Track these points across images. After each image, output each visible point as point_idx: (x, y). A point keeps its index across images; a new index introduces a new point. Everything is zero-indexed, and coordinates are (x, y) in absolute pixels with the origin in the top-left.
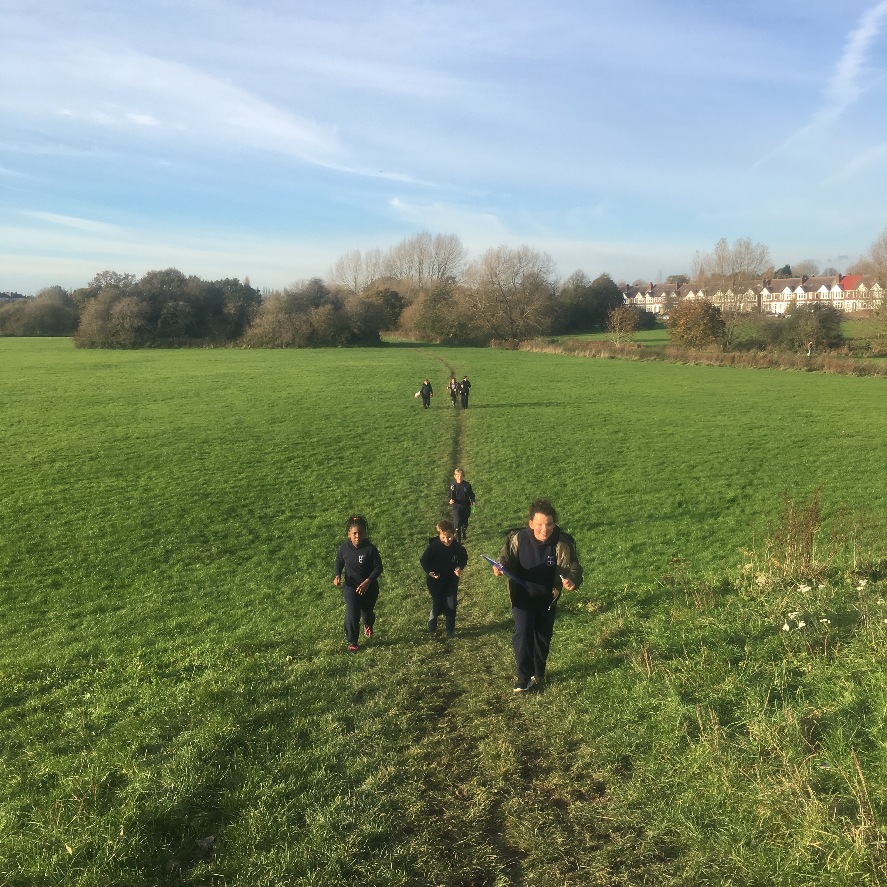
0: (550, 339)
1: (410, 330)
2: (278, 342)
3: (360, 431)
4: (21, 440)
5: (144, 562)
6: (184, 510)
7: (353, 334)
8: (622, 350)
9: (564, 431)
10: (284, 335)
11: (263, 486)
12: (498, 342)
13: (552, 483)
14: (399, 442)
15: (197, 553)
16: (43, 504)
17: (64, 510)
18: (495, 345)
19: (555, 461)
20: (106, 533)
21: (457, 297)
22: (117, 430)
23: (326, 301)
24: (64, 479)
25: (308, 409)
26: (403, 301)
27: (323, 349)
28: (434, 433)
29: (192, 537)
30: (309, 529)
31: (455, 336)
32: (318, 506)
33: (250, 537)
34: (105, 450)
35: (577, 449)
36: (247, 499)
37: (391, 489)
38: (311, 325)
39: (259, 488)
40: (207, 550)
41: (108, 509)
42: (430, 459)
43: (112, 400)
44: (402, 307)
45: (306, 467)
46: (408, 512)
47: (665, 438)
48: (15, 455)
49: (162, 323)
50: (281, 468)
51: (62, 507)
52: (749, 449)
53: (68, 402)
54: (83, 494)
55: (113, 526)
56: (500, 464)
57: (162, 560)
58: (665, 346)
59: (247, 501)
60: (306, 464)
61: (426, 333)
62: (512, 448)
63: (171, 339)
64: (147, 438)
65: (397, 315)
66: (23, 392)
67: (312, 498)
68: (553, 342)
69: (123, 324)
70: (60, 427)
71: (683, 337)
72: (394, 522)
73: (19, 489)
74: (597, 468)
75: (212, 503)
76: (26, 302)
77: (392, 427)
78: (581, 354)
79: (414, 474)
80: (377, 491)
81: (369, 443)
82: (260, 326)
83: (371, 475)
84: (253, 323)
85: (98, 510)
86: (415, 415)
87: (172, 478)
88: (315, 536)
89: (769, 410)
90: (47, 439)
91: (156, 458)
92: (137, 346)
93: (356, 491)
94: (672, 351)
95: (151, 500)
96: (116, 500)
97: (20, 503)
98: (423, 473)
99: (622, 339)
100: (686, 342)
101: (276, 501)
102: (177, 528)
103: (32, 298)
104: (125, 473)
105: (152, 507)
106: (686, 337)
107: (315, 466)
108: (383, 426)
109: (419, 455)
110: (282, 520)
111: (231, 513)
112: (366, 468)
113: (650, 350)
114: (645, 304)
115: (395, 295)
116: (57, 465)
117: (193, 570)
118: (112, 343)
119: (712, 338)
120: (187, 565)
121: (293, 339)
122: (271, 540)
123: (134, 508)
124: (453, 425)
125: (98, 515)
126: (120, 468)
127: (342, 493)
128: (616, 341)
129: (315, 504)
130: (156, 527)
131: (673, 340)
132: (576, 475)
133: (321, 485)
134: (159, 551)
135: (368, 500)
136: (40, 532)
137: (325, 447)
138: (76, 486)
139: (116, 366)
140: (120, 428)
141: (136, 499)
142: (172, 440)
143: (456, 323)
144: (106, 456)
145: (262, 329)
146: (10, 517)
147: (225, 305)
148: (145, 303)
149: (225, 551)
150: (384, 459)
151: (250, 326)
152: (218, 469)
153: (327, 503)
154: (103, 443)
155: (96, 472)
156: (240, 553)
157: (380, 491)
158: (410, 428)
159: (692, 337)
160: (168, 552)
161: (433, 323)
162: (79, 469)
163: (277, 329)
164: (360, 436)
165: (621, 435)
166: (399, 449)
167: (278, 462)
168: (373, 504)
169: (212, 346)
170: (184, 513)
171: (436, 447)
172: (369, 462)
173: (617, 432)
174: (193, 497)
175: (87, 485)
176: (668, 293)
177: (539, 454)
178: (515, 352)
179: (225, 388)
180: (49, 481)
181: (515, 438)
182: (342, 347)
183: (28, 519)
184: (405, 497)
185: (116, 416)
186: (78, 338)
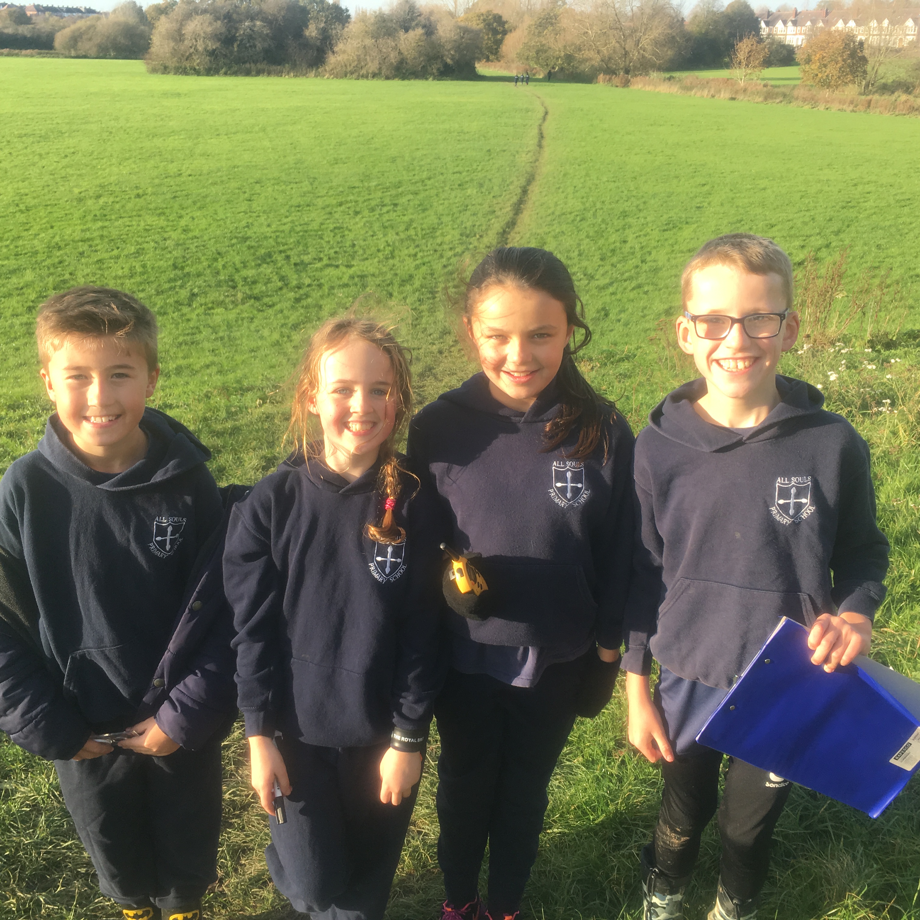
0: (667, 75)
1: (513, 61)
2: (364, 71)
3: (425, 175)
4: (71, 172)
5: (166, 304)
6: (219, 254)
7: (446, 65)
8: (745, 90)
9: (646, 182)
10: (370, 64)
11: (306, 231)
12: (608, 77)
13: (612, 240)
14: (463, 189)
15: (222, 298)
16: (79, 241)
17: (99, 247)
18: (604, 81)
19: (625, 214)
20: (136, 273)
21: (565, 23)
22: (171, 166)
23: (417, 25)
24: (105, 216)
25: (376, 149)
26: (506, 26)
27: (412, 82)
28: (504, 180)
29: (220, 281)
30: (341, 278)
31: (562, 69)
32: (359, 256)
33: (280, 284)
34: (153, 187)
35: (652, 201)
36: (287, 244)
37: (439, 240)
38: (400, 53)
39: (301, 234)
40: (232, 295)
41: (143, 249)
42: (491, 209)
43: (174, 132)
44: (505, 33)
45: (357, 213)
46: (450, 264)
47: (755, 193)
48: (63, 189)
49: (238, 46)
50: (331, 213)
51: (97, 245)
52: (843, 208)
53: (128, 134)
54: (121, 233)
55: (144, 266)
56: (564, 216)
57: (185, 303)
58: (795, 86)
59: (286, 247)
60: (358, 209)
61: (529, 65)
62: (583, 200)
63: (248, 65)
64: (200, 175)
65: (499, 43)
66: (84, 121)
67: (354, 245)
68: (670, 79)
69: (196, 46)
70: (114, 160)
71: (817, 75)
72: (432, 274)
73: (59, 224)
74: (666, 224)
75: (250, 247)
76: (98, 19)
77: (460, 173)
78: (699, 94)
79: (469, 224)
80: (424, 241)
81: (430, 189)
82: (344, 52)
83: (422, 224)
84: (336, 49)
85: (133, 249)
86: (489, 160)
87: (214, 220)
88: (346, 285)
89: (886, 164)
90: (97, 173)
91: (204, 197)
92: (212, 72)
93: (402, 241)
94: (801, 92)
95: (188, 242)
96: (153, 240)
97: (57, 239)
98: (478, 224)
99: (747, 77)
100: (820, 81)
101: (316, 248)
102: (208, 271)
103: (106, 14)
104: (167, 211)
105: (188, 249)
106: (820, 75)
107: (366, 213)
108: (451, 171)
109: (479, 204)
110: (317, 268)
111: (267, 258)
112: (420, 217)
113: (776, 90)
114: (786, 35)
115: (498, 19)
116: (101, 201)
117: (213, 314)
118: (186, 68)
119: (850, 77)
120: (210, 309)
121: (380, 69)
122: (299, 288)
123: (169, 249)
124: (527, 172)
125: (131, 254)
126: (165, 206)
127: (387, 242)
128: (741, 79)
129: (356, 252)
130: (187, 270)
131: (805, 78)
132: (641, 231)
133: (367, 232)
134: (184, 294)
135: (412, 251)
136: (72, 268)
137: (383, 192)
138: (116, 224)
139: (186, 95)
140: (175, 164)
141: (174, 240)
142: (224, 178)
143: (562, 54)
144: (154, 194)
145: (346, 57)
146: (44, 253)
147: (307, 27)
148: (219, 22)
149: (250, 297)
150: (441, 207)
151: (333, 52)
152: (264, 212)
153: (368, 252)
154: (153, 179)
155: (139, 210)
156: (266, 300)
157: (427, 241)
158: (480, 174)
159: (827, 76)
160: (194, 295)
161: (537, 54)
162: (123, 206)
163: (362, 56)
164: (423, 181)
165: (706, 188)
166: (460, 197)
167: (328, 206)
168: (415, 255)
169: (292, 74)
170: (218, 256)
171: (500, 196)
172: (424, 210)
173: (704, 185)
174: (231, 240)
175: (128, 223)
176: (814, 22)
177: (610, 207)
178: (625, 90)
179: (295, 123)
180: (89, 218)
181: (590, 188)
182: (434, 79)
183: (61, 255)
184: (451, 249)
185: (173, 150)
186: (150, 61)
